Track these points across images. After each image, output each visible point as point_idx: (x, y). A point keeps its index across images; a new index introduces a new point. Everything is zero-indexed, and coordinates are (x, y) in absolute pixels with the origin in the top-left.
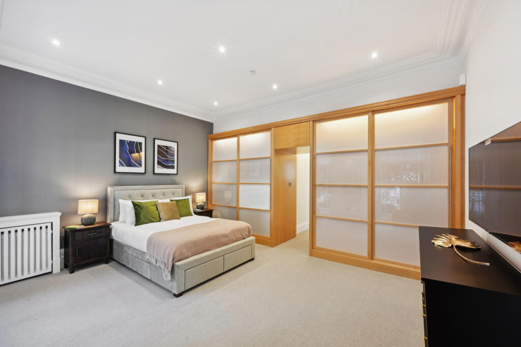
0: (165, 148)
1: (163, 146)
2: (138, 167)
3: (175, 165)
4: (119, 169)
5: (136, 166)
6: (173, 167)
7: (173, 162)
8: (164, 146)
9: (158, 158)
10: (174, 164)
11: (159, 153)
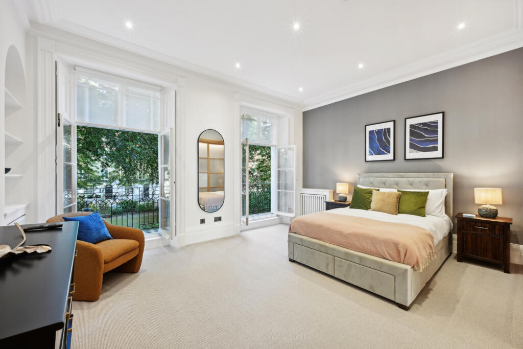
0: (421, 126)
1: (418, 124)
2: (386, 154)
3: (440, 145)
4: (369, 158)
5: (384, 154)
6: (435, 149)
7: (436, 141)
8: (420, 124)
9: (411, 140)
10: (437, 144)
11: (412, 133)
